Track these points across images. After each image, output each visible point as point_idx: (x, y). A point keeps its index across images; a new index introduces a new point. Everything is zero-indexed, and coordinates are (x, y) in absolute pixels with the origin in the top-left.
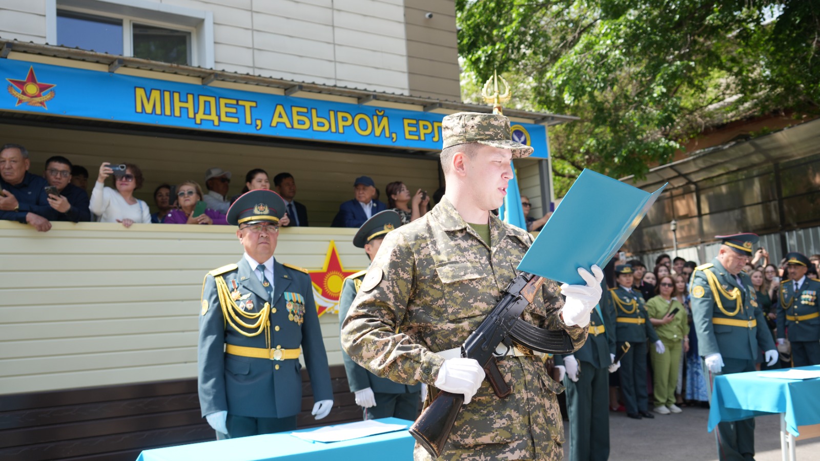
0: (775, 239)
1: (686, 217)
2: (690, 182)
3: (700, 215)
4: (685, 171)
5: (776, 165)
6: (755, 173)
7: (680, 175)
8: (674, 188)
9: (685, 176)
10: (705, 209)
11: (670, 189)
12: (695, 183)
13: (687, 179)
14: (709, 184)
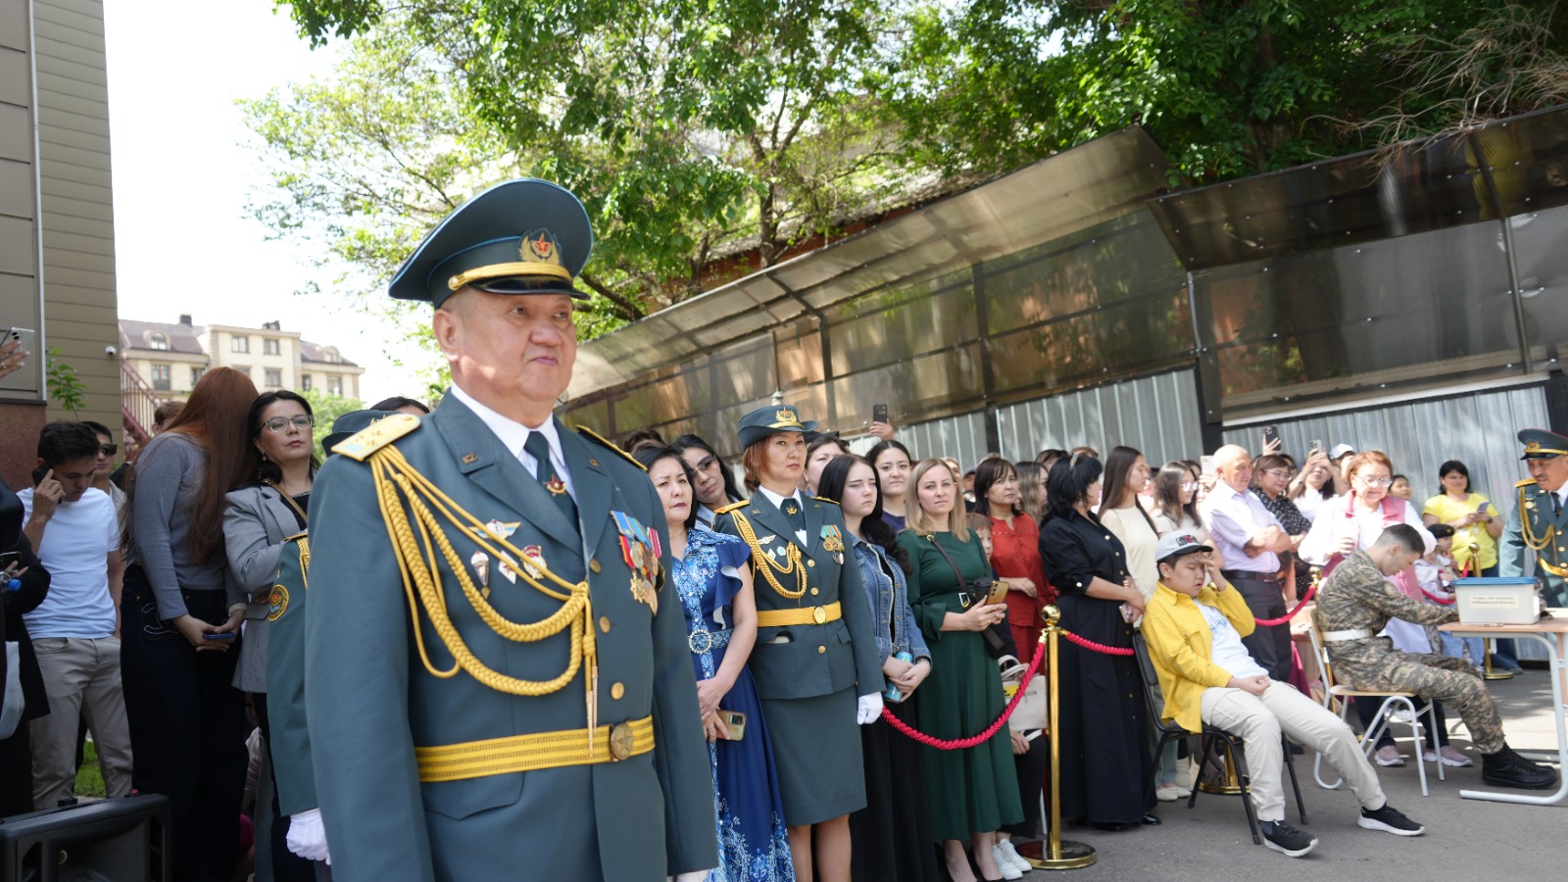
0: (975, 425)
1: (803, 382)
2: (809, 310)
3: (829, 376)
4: (799, 284)
5: (977, 266)
6: (934, 285)
7: (791, 294)
8: (778, 324)
9: (799, 295)
10: (840, 366)
11: (771, 326)
12: (818, 312)
13: (804, 302)
14: (846, 310)
